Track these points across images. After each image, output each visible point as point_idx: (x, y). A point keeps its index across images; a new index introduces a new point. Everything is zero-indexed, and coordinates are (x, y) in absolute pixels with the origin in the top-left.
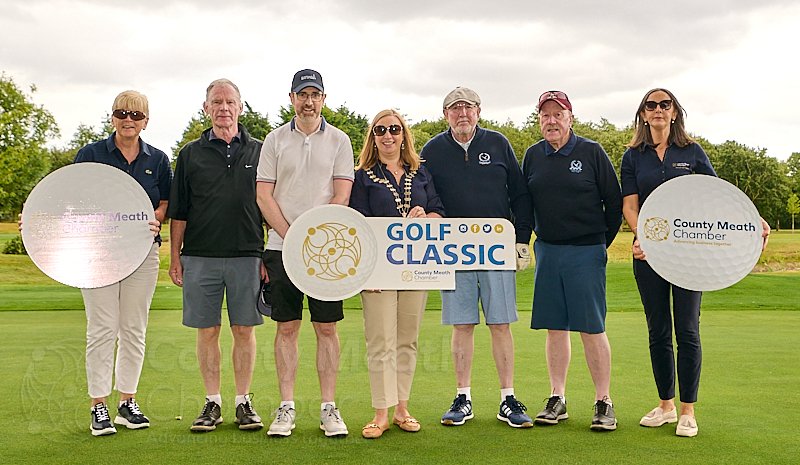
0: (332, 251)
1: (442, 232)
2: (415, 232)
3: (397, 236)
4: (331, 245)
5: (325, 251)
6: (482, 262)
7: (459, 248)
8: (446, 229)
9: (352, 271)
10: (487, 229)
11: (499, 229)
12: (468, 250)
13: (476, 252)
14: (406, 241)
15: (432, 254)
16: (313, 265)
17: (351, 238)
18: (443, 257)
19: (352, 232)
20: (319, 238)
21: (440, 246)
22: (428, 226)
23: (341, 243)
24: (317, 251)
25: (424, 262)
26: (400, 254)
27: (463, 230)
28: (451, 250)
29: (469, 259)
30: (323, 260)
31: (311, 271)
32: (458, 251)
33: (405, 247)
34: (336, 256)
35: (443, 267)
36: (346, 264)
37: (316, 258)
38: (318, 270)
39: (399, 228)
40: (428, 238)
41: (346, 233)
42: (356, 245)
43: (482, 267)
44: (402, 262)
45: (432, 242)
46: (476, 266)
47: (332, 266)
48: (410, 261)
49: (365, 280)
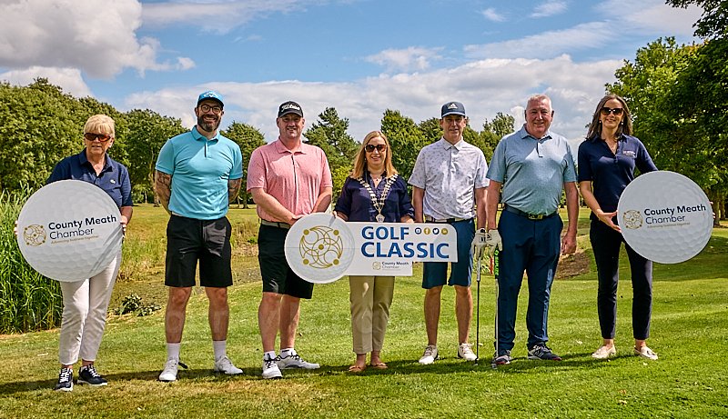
0: (321, 247)
1: (403, 234)
2: (382, 233)
3: (369, 236)
4: (321, 242)
5: (316, 246)
6: (432, 256)
7: (416, 245)
8: (405, 231)
9: (336, 262)
10: (436, 231)
11: (445, 232)
12: (422, 247)
13: (427, 248)
14: (376, 240)
15: (395, 250)
16: (307, 257)
17: (335, 238)
18: (404, 252)
19: (336, 233)
20: (312, 237)
21: (401, 244)
22: (392, 228)
23: (328, 241)
24: (310, 247)
25: (389, 256)
26: (371, 249)
27: (418, 231)
28: (409, 247)
29: (423, 254)
30: (315, 254)
31: (306, 262)
32: (414, 248)
33: (375, 244)
34: (324, 251)
35: (403, 260)
36: (331, 257)
37: (310, 252)
38: (311, 261)
39: (371, 230)
40: (392, 238)
41: (331, 234)
42: (339, 242)
44: (373, 255)
45: (395, 241)
46: (428, 259)
47: (321, 257)
48: (379, 255)
49: (346, 268)
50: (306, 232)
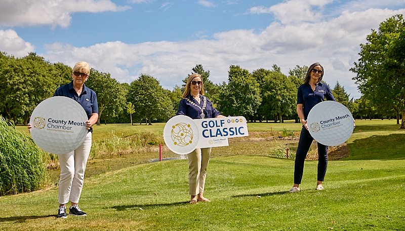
0: (182, 135)
1: (222, 123)
2: (212, 124)
3: (205, 126)
4: (182, 132)
5: (180, 134)
6: (237, 134)
7: (228, 129)
8: (223, 122)
9: (191, 142)
10: (237, 121)
11: (241, 121)
12: (232, 130)
13: (234, 130)
14: (209, 128)
15: (219, 133)
16: (176, 141)
17: (189, 129)
18: (223, 133)
20: (177, 129)
21: (221, 129)
22: (216, 121)
23: (185, 131)
24: (177, 135)
25: (216, 136)
26: (207, 133)
27: (229, 122)
28: (225, 130)
29: (232, 133)
30: (179, 138)
31: (175, 143)
32: (227, 130)
33: (209, 130)
34: (184, 136)
35: (223, 137)
36: (188, 139)
37: (177, 138)
38: (178, 143)
39: (206, 123)
40: (217, 126)
41: (186, 127)
42: (191, 131)
43: (237, 136)
44: (208, 137)
45: (218, 128)
46: (235, 136)
47: (183, 140)
48: (211, 136)
49: (196, 145)
50: (174, 127)
